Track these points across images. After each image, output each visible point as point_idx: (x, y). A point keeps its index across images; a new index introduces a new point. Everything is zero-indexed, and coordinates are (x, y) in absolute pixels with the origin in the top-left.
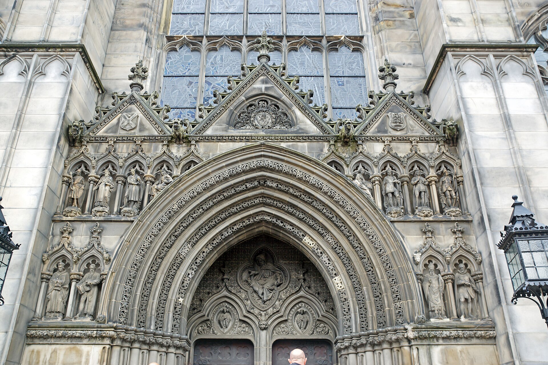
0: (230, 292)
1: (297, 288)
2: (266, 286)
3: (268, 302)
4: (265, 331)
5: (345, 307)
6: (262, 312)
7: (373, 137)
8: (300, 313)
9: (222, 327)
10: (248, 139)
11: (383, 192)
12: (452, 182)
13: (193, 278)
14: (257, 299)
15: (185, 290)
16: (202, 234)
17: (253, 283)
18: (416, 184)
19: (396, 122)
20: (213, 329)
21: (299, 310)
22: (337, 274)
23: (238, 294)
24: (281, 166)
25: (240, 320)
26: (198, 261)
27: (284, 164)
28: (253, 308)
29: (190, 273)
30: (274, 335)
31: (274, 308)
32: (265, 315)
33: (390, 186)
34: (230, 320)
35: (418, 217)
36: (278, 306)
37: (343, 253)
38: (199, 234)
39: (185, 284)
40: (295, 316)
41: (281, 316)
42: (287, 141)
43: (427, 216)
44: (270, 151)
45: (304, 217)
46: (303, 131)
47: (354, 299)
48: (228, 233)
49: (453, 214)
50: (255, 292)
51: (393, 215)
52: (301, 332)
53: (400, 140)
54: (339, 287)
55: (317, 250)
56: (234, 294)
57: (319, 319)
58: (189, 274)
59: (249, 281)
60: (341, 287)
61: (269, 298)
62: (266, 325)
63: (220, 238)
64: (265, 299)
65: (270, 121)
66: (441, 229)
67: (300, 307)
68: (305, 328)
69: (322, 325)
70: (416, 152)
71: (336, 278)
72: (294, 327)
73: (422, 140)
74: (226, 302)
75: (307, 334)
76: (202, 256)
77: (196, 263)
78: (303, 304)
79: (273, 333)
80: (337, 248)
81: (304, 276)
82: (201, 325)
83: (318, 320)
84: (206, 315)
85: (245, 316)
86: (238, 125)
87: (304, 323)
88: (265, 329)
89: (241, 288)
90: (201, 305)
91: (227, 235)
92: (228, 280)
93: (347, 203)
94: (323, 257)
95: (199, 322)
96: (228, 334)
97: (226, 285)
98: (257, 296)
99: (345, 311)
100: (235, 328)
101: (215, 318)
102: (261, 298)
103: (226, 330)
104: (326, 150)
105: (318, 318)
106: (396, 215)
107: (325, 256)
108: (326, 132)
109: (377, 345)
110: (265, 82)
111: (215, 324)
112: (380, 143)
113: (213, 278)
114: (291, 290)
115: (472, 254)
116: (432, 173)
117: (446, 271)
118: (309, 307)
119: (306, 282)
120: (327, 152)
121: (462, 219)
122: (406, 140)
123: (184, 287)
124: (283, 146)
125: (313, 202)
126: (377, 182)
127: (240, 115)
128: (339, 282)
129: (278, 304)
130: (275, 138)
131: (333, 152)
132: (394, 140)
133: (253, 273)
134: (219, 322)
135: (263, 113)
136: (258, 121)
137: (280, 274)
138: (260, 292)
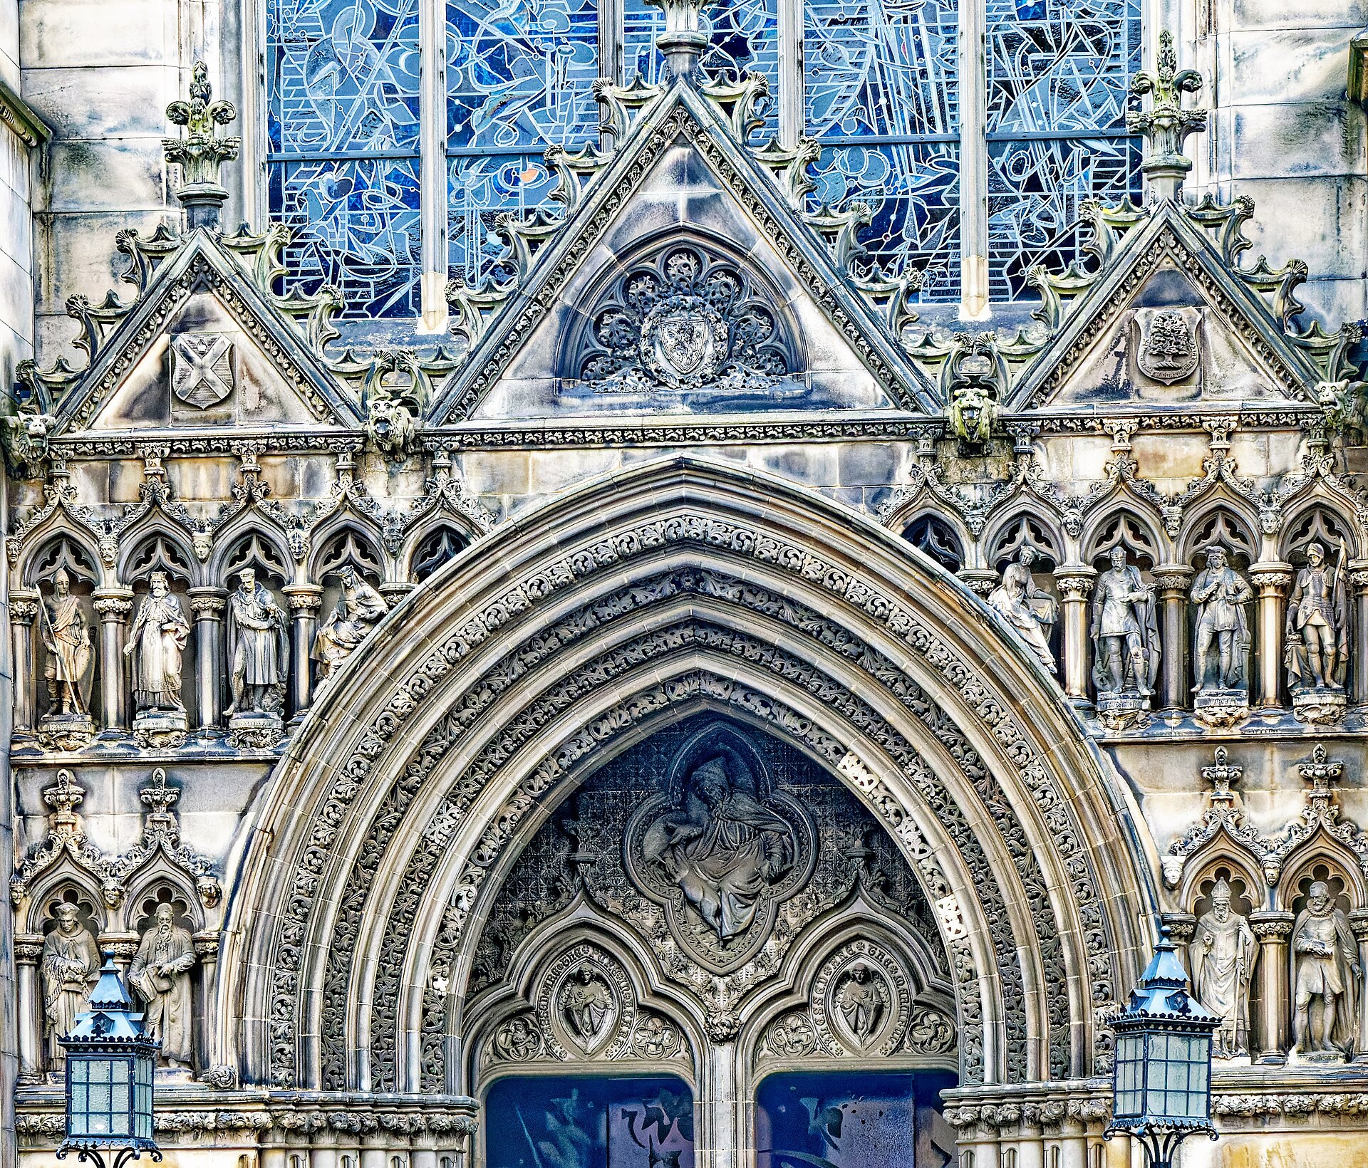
0: (601, 909)
1: (843, 891)
2: (728, 886)
4: (728, 1047)
5: (968, 999)
6: (716, 979)
7: (1071, 420)
8: (854, 979)
9: (578, 1033)
10: (631, 439)
11: (1094, 628)
12: (1330, 590)
13: (473, 908)
14: (699, 929)
15: (451, 950)
16: (494, 764)
17: (684, 873)
18: (1206, 603)
19: (1161, 355)
20: (546, 1041)
21: (849, 967)
22: (947, 888)
23: (632, 917)
24: (748, 537)
25: (643, 1009)
26: (486, 851)
27: (760, 529)
28: (685, 968)
29: (463, 894)
30: (762, 1054)
31: (760, 964)
32: (729, 989)
33: (1114, 612)
34: (606, 1007)
35: (1197, 723)
36: (773, 957)
37: (961, 825)
38: (486, 766)
39: (448, 933)
40: (836, 989)
41: (788, 992)
42: (768, 440)
43: (1223, 723)
44: (711, 483)
45: (836, 699)
46: (825, 397)
47: (996, 975)
48: (579, 747)
49: (1312, 715)
50: (691, 903)
51: (1111, 722)
53: (1170, 426)
54: (953, 930)
55: (884, 802)
56: (617, 916)
57: (922, 998)
58: (459, 898)
59: (670, 863)
60: (958, 932)
61: (741, 927)
62: (732, 1026)
63: (555, 767)
64: (728, 930)
65: (710, 350)
66: (1267, 766)
67: (857, 956)
68: (872, 1031)
69: (933, 1017)
70: (1219, 478)
71: (944, 901)
72: (833, 1029)
73: (1248, 424)
74: (587, 942)
75: (877, 1053)
76: (498, 832)
77: (481, 858)
78: (867, 944)
79: (757, 1048)
80: (942, 804)
81: (867, 843)
82: (504, 1027)
83: (917, 1002)
84: (520, 993)
85: (657, 994)
86: (596, 366)
87: (867, 1015)
88: (727, 1039)
89: (640, 893)
90: (500, 959)
91: (579, 753)
92: (593, 863)
93: (968, 675)
94: (902, 827)
95: (498, 1020)
96: (602, 1056)
97: (584, 884)
98: (699, 920)
99: (966, 1010)
100: (626, 1035)
101: (553, 1001)
102: (712, 928)
103: (593, 1043)
104: (903, 477)
105: (914, 997)
106: (1122, 723)
107: (912, 826)
108: (906, 403)
109: (1048, 1125)
110: (689, 173)
111: (553, 1022)
112: (1098, 441)
113: (537, 858)
114: (821, 897)
115: (1354, 854)
116: (1269, 557)
117: (1263, 908)
118: (887, 956)
119: (876, 867)
120: (909, 480)
121: (1339, 730)
122: (1190, 425)
123: (445, 940)
124: (756, 461)
125: (861, 654)
126: (1073, 595)
127: (600, 319)
128: (953, 915)
129: (775, 948)
130: (726, 433)
131: (926, 483)
132: (1149, 426)
133: (683, 831)
134: (568, 1015)
135: (685, 314)
136: (665, 354)
137: (782, 834)
138: (710, 906)
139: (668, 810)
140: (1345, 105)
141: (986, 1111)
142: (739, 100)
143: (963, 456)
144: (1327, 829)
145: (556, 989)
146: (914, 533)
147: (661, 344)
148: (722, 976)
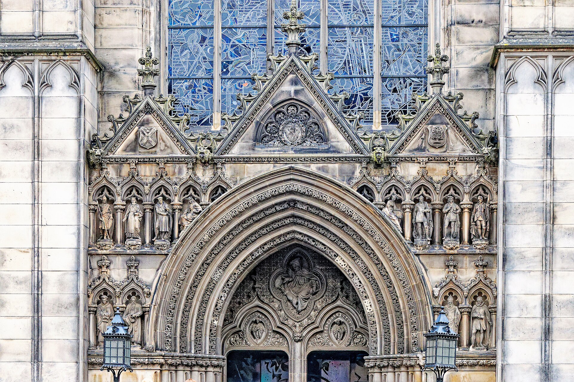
0: (262, 302)
1: (334, 298)
2: (300, 296)
4: (299, 343)
5: (373, 330)
6: (296, 323)
7: (408, 158)
8: (337, 324)
9: (255, 338)
10: (276, 161)
11: (414, 220)
13: (225, 300)
15: (219, 312)
16: (233, 258)
17: (287, 292)
18: (447, 213)
19: (435, 139)
20: (245, 340)
21: (335, 320)
22: (367, 297)
23: (271, 304)
24: (311, 191)
25: (274, 331)
26: (230, 283)
27: (314, 189)
28: (287, 320)
29: (223, 296)
30: (309, 346)
31: (309, 319)
32: (300, 326)
33: (420, 215)
34: (263, 331)
35: (444, 249)
36: (313, 317)
37: (372, 278)
38: (230, 258)
39: (218, 307)
41: (317, 327)
42: (317, 162)
43: (452, 249)
44: (300, 174)
45: (335, 240)
46: (334, 149)
47: (381, 323)
48: (258, 253)
49: (478, 247)
50: (289, 301)
51: (419, 248)
53: (437, 160)
55: (349, 271)
56: (267, 304)
57: (357, 330)
58: (221, 297)
59: (283, 288)
60: (370, 310)
61: (304, 308)
62: (301, 337)
63: (251, 259)
64: (300, 309)
65: (300, 135)
66: (465, 262)
68: (342, 339)
69: (360, 336)
70: (452, 176)
71: (366, 301)
72: (330, 338)
73: (461, 160)
74: (258, 311)
75: (343, 346)
76: (233, 278)
77: (228, 285)
78: (341, 314)
79: (308, 344)
80: (366, 272)
81: (341, 284)
82: (233, 336)
83: (355, 331)
84: (238, 326)
85: (279, 327)
86: (266, 139)
87: (340, 334)
88: (299, 341)
89: (274, 297)
90: (232, 316)
91: (258, 255)
93: (376, 233)
94: (354, 278)
95: (231, 334)
96: (262, 345)
97: (257, 295)
98: (291, 306)
99: (372, 333)
100: (269, 339)
101: (247, 328)
102: (295, 308)
103: (259, 341)
104: (357, 174)
105: (354, 329)
106: (422, 248)
107: (357, 278)
108: (359, 152)
109: (396, 367)
110: (295, 82)
111: (247, 335)
112: (416, 164)
113: (244, 287)
114: (328, 299)
115: (490, 288)
116: (466, 200)
117: (463, 304)
118: (347, 317)
119: (344, 291)
120: (359, 175)
121: (487, 252)
122: (443, 160)
123: (217, 309)
124: (313, 168)
125: (344, 226)
126: (408, 210)
127: (267, 125)
128: (369, 305)
129: (314, 314)
130: (304, 160)
131: (364, 176)
132: (431, 160)
133: (287, 279)
134: (252, 333)
135: (293, 124)
136: (286, 136)
137: (316, 281)
138: (294, 302)
140: (489, 68)
141: (378, 363)
142: (310, 61)
143: (375, 168)
144: (483, 281)
145: (249, 325)
146: (360, 190)
147: (285, 133)
148: (298, 322)
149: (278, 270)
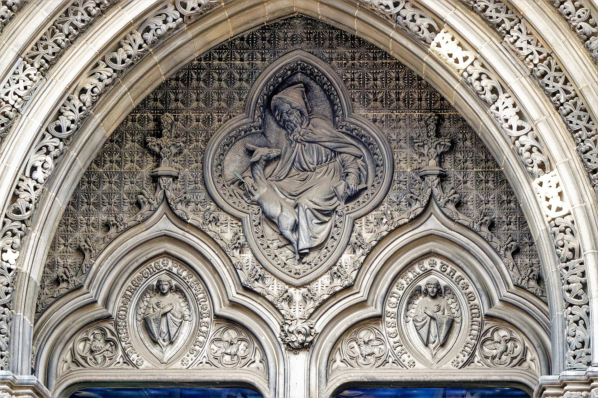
0: (182, 221)
1: (417, 208)
2: (304, 201)
3: (313, 255)
4: (303, 356)
5: (571, 279)
6: (292, 290)
8: (426, 293)
9: (155, 342)
13: (49, 181)
14: (276, 244)
15: (23, 222)
16: (76, 28)
17: (262, 191)
20: (124, 349)
21: (422, 283)
22: (547, 164)
23: (211, 229)
25: (218, 317)
26: (64, 122)
28: (262, 278)
29: (39, 164)
30: (335, 366)
31: (336, 275)
32: (304, 298)
34: (183, 317)
36: (349, 270)
37: (567, 92)
38: (66, 28)
39: (21, 204)
40: (409, 303)
41: (362, 304)
48: (165, 22)
50: (270, 220)
52: (428, 356)
54: (554, 208)
55: (479, 79)
56: (197, 228)
57: (492, 312)
58: (34, 168)
59: (249, 181)
60: (559, 209)
61: (317, 242)
62: (307, 335)
63: (140, 41)
64: (304, 244)
67: (428, 273)
68: (443, 345)
69: (503, 333)
71: (544, 178)
72: (404, 342)
74: (167, 254)
75: (449, 365)
76: (78, 104)
77: (59, 129)
78: (438, 261)
79: (330, 360)
81: (440, 163)
82: (83, 335)
83: (489, 317)
84: (100, 302)
85: (234, 305)
87: (439, 327)
88: (304, 347)
89: (220, 208)
90: (80, 267)
91: (164, 28)
92: (175, 178)
94: (499, 104)
95: (77, 327)
96: (178, 365)
97: (165, 197)
98: (276, 236)
99: (569, 291)
100: (202, 345)
101: (131, 311)
102: (290, 243)
103: (170, 352)
105: (486, 310)
107: (509, 102)
111: (131, 331)
113: (121, 173)
114: (396, 214)
118: (459, 273)
119: (448, 186)
123: (18, 212)
128: (553, 193)
129: (350, 262)
133: (261, 152)
134: (146, 325)
137: (357, 157)
138: (287, 222)
139: (248, 132)
145: (135, 300)
148: (298, 287)
149: (234, 123)
